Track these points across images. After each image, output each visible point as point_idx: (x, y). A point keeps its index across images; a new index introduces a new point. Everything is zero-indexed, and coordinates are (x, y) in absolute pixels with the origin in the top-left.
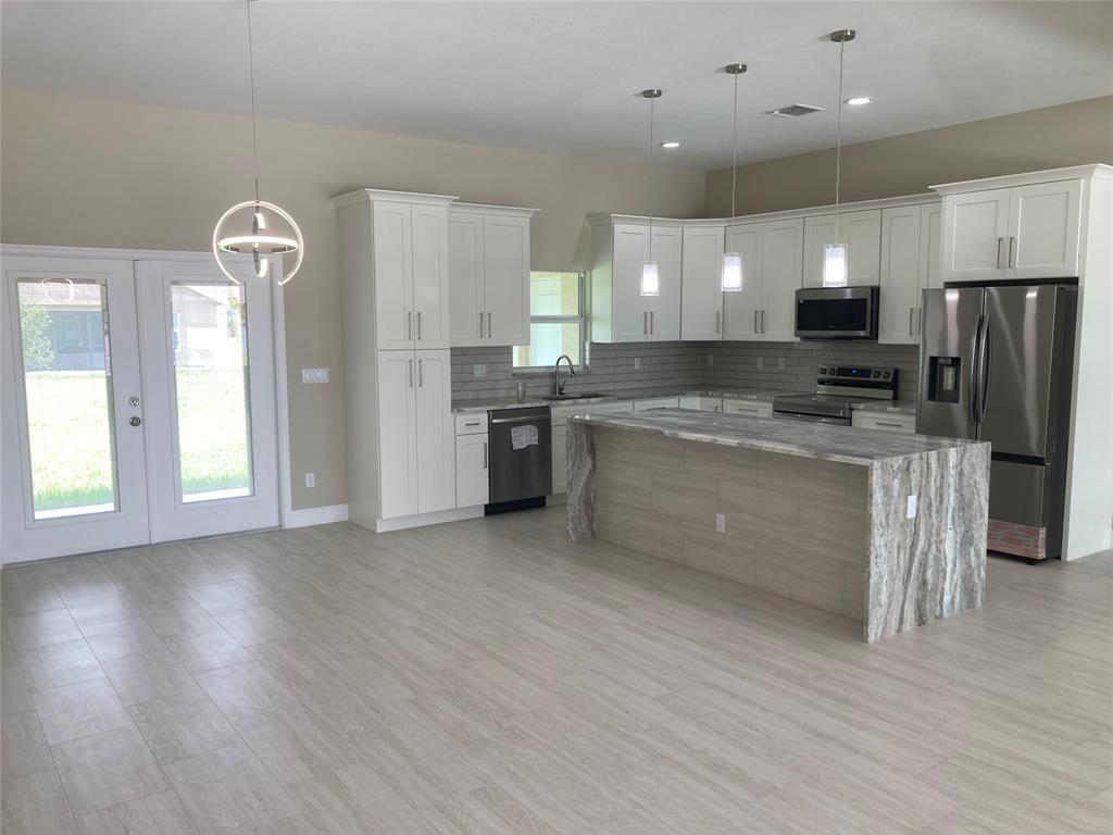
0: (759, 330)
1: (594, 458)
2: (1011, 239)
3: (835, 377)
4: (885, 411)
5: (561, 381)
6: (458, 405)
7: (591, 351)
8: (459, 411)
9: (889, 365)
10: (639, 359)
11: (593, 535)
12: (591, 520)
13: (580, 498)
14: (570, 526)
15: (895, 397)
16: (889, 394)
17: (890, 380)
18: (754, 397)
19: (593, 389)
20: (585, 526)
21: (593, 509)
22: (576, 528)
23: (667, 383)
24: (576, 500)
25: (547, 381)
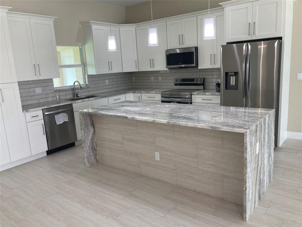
0: (152, 66)
1: (94, 128)
2: (254, 23)
3: (181, 82)
4: (205, 95)
5: (77, 91)
6: (25, 108)
7: (88, 78)
8: (27, 111)
9: (201, 77)
10: (108, 80)
11: (97, 161)
12: (95, 155)
13: (89, 147)
14: (86, 160)
15: (204, 88)
16: (202, 87)
17: (202, 82)
18: (153, 92)
19: (91, 93)
20: (93, 158)
21: (96, 151)
22: (89, 161)
23: (119, 89)
24: (88, 148)
25: (71, 92)
